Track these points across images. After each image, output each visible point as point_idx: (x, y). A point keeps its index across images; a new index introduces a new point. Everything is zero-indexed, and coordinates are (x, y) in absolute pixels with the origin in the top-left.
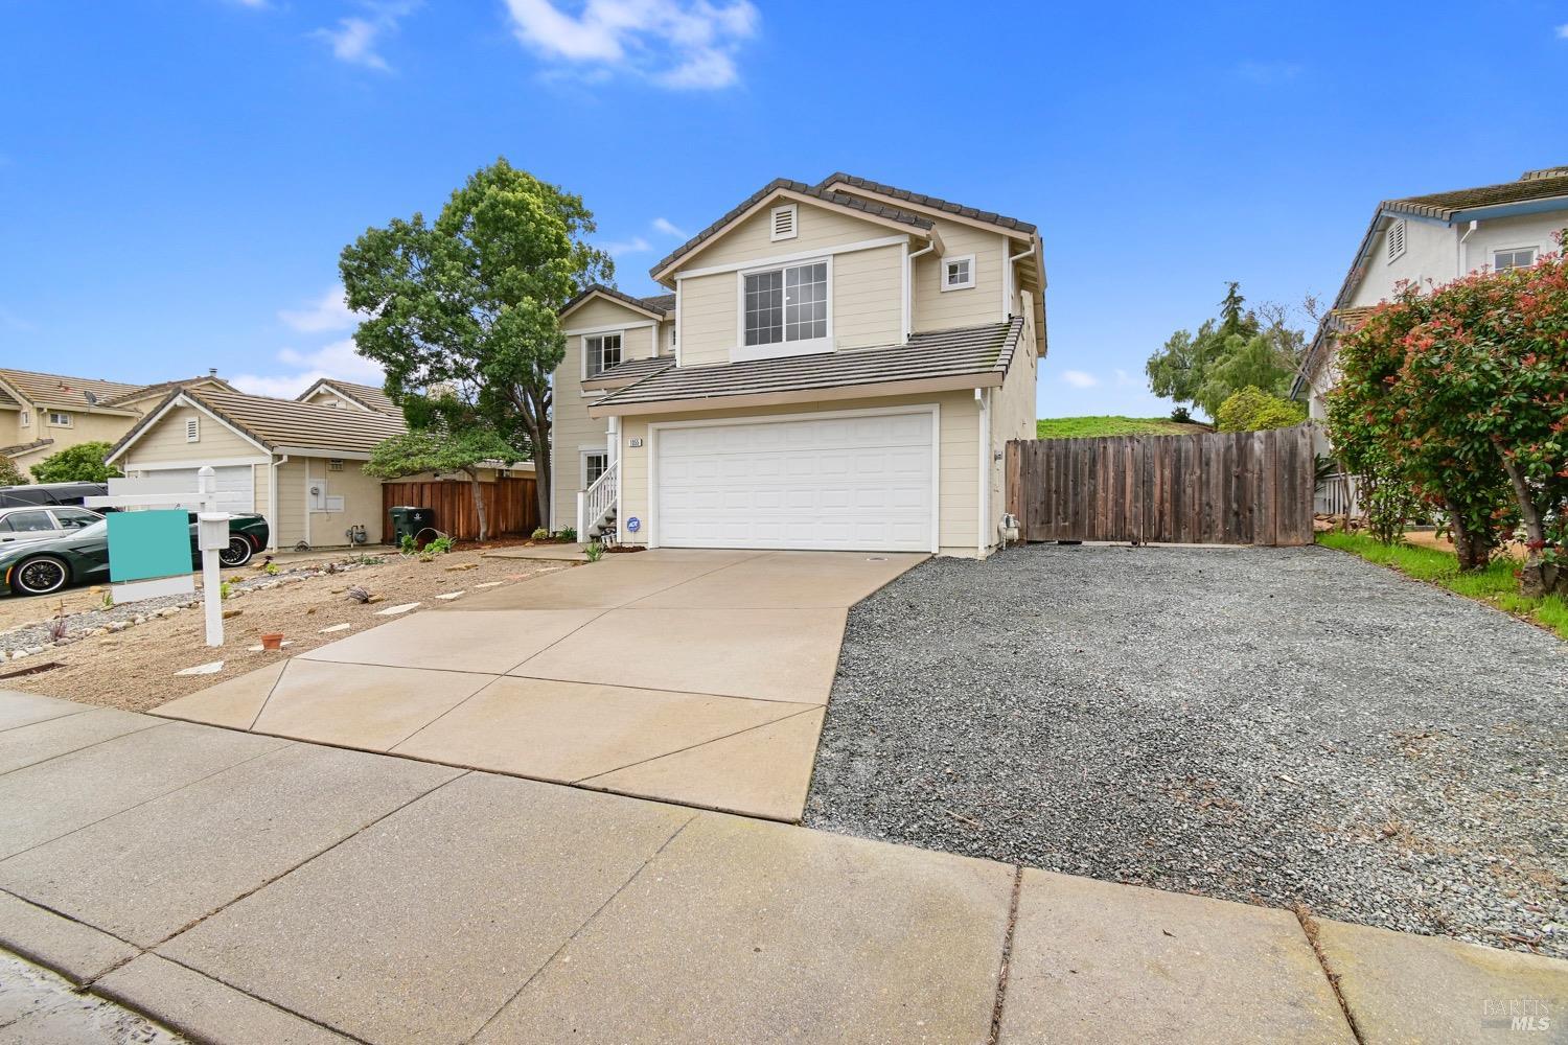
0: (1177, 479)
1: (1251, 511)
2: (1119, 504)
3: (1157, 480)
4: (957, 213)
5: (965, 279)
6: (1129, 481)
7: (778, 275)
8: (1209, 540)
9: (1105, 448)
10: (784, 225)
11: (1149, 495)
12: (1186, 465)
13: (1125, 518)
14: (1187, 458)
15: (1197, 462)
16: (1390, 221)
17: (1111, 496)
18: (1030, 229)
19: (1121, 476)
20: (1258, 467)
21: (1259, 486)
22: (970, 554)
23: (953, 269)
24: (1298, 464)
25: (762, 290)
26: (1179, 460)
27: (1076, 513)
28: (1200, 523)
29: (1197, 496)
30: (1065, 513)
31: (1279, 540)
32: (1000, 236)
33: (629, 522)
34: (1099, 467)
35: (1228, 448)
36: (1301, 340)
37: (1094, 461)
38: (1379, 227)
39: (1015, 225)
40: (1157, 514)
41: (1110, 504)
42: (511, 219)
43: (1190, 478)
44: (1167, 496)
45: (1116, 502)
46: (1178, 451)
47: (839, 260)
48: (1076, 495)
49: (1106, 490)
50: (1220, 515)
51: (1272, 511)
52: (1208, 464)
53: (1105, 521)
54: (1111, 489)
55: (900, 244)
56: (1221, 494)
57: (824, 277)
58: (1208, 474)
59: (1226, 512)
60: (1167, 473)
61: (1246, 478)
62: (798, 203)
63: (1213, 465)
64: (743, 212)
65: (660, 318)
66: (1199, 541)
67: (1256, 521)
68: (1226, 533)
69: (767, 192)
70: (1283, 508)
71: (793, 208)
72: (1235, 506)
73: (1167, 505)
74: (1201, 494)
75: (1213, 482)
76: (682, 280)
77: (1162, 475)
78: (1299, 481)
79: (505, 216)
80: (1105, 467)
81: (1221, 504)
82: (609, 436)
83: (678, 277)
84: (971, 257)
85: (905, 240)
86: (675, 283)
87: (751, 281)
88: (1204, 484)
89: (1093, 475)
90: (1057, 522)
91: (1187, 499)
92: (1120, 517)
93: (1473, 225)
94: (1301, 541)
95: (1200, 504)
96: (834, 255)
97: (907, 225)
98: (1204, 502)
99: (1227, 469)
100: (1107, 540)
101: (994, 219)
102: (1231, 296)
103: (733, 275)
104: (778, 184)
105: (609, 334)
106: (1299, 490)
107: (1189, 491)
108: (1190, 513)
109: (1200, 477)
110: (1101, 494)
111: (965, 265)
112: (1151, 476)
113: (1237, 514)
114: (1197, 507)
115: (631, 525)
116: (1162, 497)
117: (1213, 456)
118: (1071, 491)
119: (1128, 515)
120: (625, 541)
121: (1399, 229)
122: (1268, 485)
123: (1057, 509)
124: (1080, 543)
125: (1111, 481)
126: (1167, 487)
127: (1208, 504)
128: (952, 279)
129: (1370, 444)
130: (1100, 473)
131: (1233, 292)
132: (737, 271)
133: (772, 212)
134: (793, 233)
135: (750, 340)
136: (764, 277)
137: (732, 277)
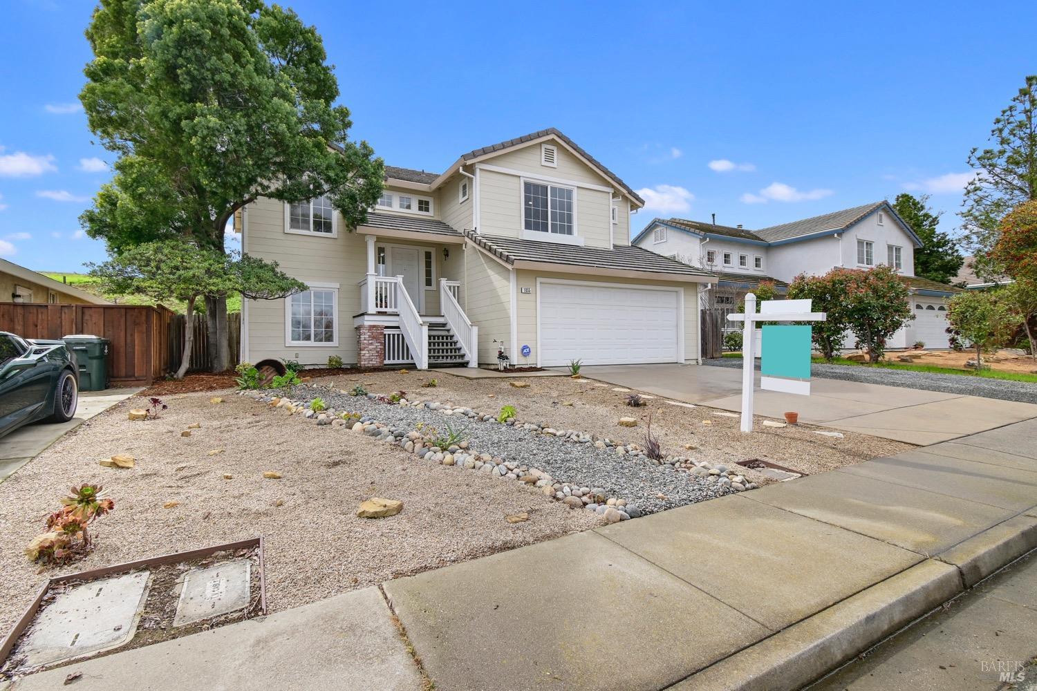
7: (545, 188)
10: (549, 157)
16: (657, 226)
25: (535, 194)
32: (628, 200)
33: (523, 350)
47: (580, 191)
55: (609, 193)
57: (571, 198)
62: (562, 148)
69: (547, 133)
71: (557, 149)
76: (480, 169)
83: (478, 167)
85: (612, 191)
86: (475, 170)
87: (528, 186)
93: (708, 239)
96: (577, 187)
103: (518, 179)
104: (553, 131)
115: (525, 351)
132: (519, 177)
133: (544, 146)
134: (555, 165)
135: (528, 226)
136: (536, 186)
137: (516, 180)
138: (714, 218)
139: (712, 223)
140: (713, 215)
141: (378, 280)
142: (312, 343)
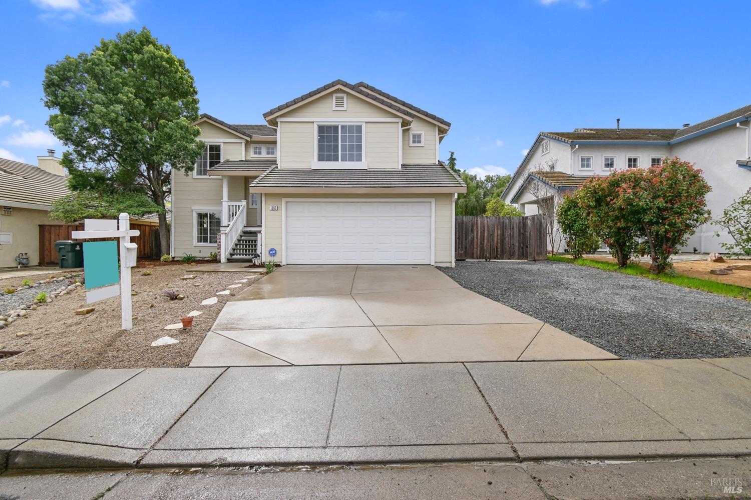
0: (503, 234)
1: (527, 247)
2: (482, 243)
3: (496, 235)
4: (418, 112)
5: (419, 142)
6: (486, 234)
7: (336, 128)
8: (513, 259)
9: (477, 220)
10: (340, 103)
11: (493, 240)
12: (506, 229)
13: (484, 250)
14: (506, 226)
15: (509, 228)
16: (543, 139)
17: (479, 241)
18: (449, 125)
19: (483, 232)
20: (529, 230)
21: (530, 238)
22: (448, 265)
23: (414, 136)
24: (542, 230)
25: (327, 134)
26: (503, 226)
27: (466, 248)
28: (510, 251)
29: (509, 241)
30: (462, 247)
31: (536, 258)
32: (435, 125)
33: (270, 251)
34: (475, 228)
35: (520, 222)
36: (476, 179)
37: (473, 226)
38: (539, 141)
39: (442, 122)
40: (495, 248)
41: (479, 244)
42: (166, 68)
43: (507, 233)
44: (499, 241)
45: (481, 243)
46: (503, 223)
47: (369, 125)
48: (466, 240)
49: (477, 238)
50: (517, 249)
51: (534, 247)
52: (513, 228)
53: (477, 251)
54: (479, 238)
55: (398, 122)
56: (517, 241)
57: (361, 132)
58: (513, 232)
59: (519, 248)
60: (499, 231)
61: (525, 234)
62: (348, 93)
63: (515, 228)
64: (319, 93)
65: (248, 139)
66: (510, 259)
67: (529, 252)
68: (519, 255)
69: (333, 85)
70: (537, 246)
71: (345, 96)
72: (522, 245)
73: (499, 245)
74: (511, 240)
75: (515, 235)
76: (281, 122)
77: (497, 232)
78: (542, 236)
79: (162, 66)
80: (477, 227)
81: (517, 244)
82: (223, 203)
83: (279, 120)
84: (423, 133)
85: (400, 121)
86: (277, 123)
87: (321, 129)
88: (512, 236)
89: (472, 231)
90: (459, 251)
91: (506, 241)
92: (482, 249)
93: (577, 146)
94: (543, 259)
95: (510, 244)
96: (366, 122)
97: (403, 114)
98: (512, 243)
99: (519, 231)
100: (478, 259)
101: (434, 117)
102: (451, 157)
103: (311, 124)
104: (339, 82)
105: (213, 144)
106: (542, 240)
107: (507, 239)
108: (507, 247)
109: (510, 234)
110: (475, 239)
111: (419, 136)
112: (493, 233)
113: (522, 248)
114: (509, 246)
115: (271, 252)
116: (497, 241)
117: (515, 226)
118: (464, 239)
119: (485, 248)
120: (266, 261)
121: (546, 143)
122: (533, 238)
123: (459, 246)
124: (465, 260)
125: (479, 234)
126: (499, 237)
127: (513, 244)
128: (414, 142)
129: (575, 223)
130: (475, 231)
131: (452, 156)
132: (313, 122)
133: (335, 96)
134: (345, 108)
135: (321, 159)
136: (329, 127)
137: (310, 125)
138: (618, 123)
139: (617, 128)
140: (618, 120)
141: (229, 204)
142: (208, 244)
